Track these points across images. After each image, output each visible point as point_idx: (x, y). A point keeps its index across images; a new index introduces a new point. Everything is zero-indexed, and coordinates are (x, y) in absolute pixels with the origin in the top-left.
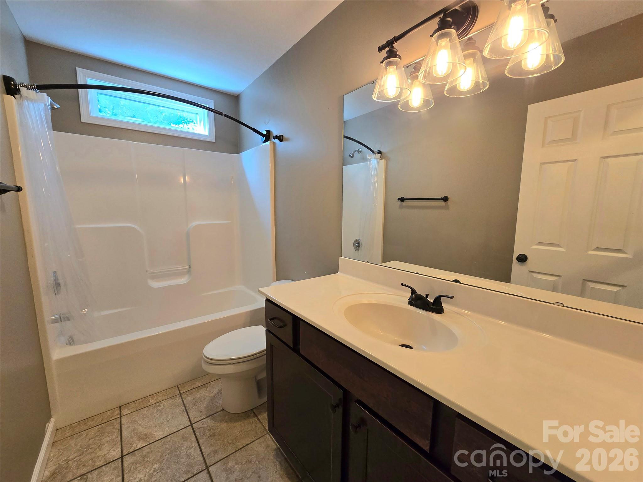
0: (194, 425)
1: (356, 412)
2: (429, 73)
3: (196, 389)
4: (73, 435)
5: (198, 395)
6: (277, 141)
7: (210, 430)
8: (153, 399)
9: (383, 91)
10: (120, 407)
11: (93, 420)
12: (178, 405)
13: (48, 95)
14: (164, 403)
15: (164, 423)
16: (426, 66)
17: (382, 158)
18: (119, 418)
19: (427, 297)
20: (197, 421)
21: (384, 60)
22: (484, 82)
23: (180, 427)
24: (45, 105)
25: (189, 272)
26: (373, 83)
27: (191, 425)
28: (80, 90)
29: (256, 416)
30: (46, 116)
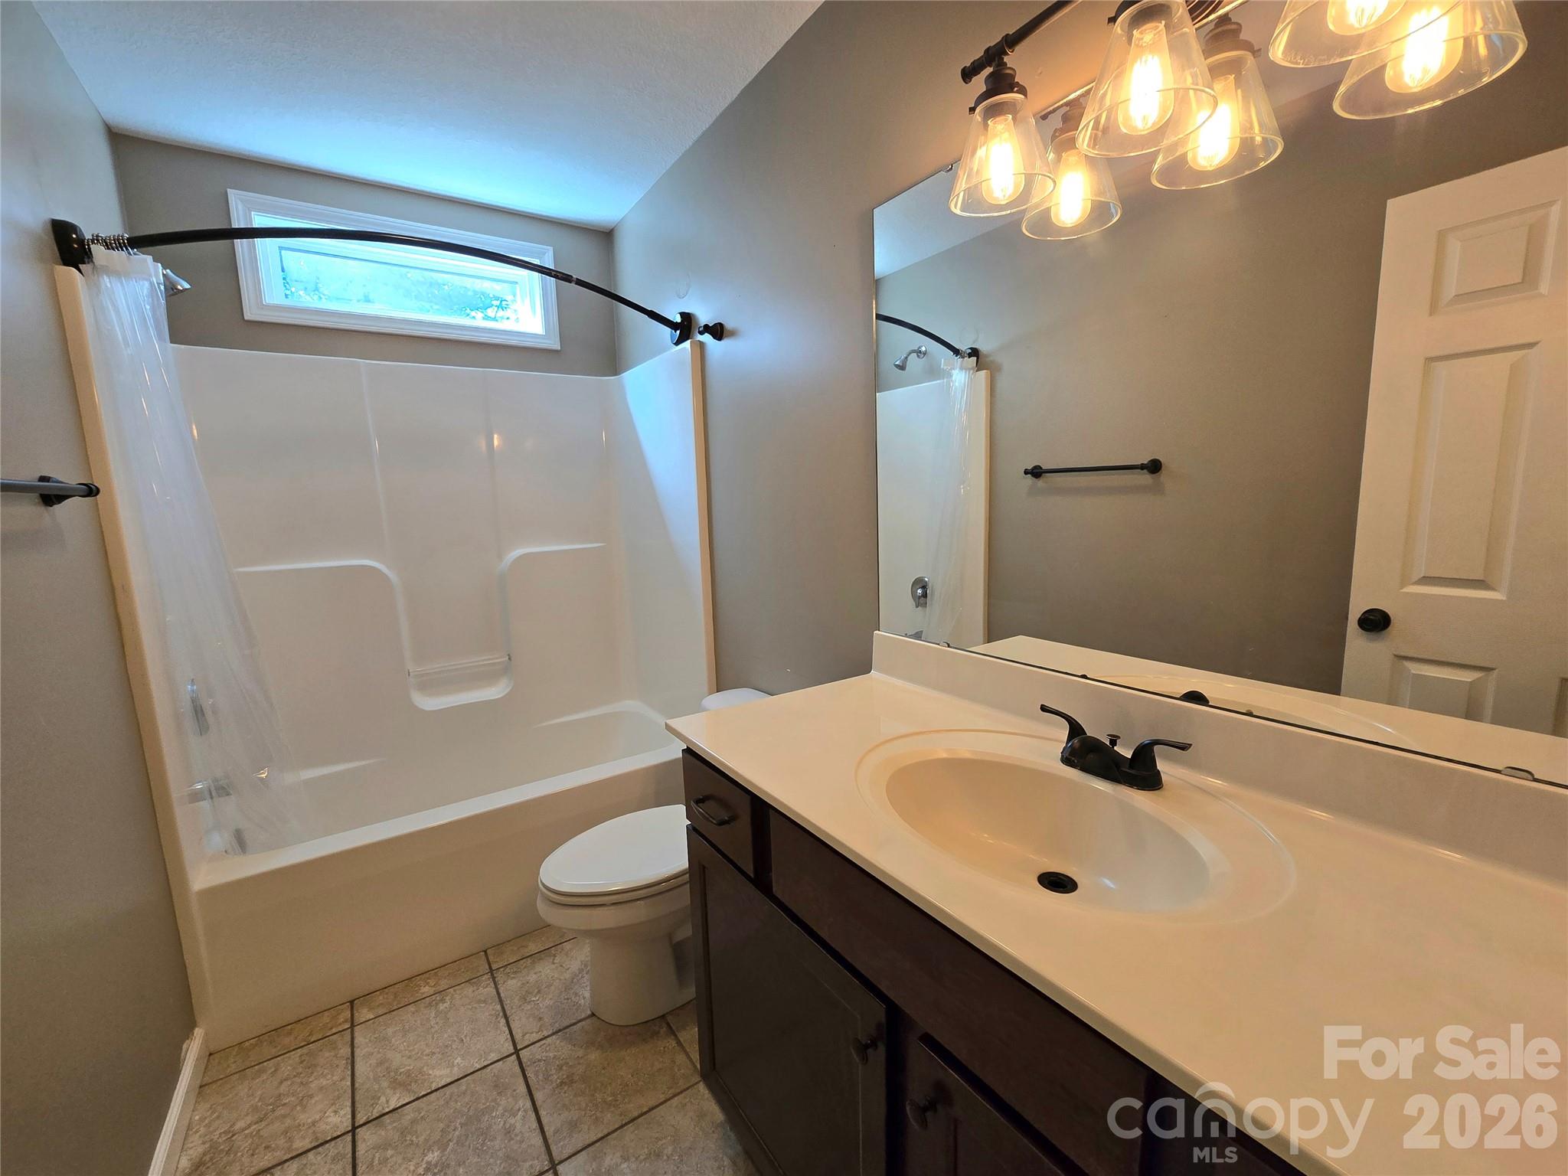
0: (522, 1053)
1: (922, 1068)
2: (1105, 130)
3: (529, 960)
4: (245, 1069)
5: (534, 976)
6: (707, 338)
7: (560, 1068)
8: (428, 983)
9: (977, 187)
10: (352, 1002)
11: (290, 1033)
12: (485, 1002)
13: (155, 260)
14: (453, 995)
15: (451, 1046)
16: (1097, 109)
17: (979, 366)
18: (350, 1030)
19: (1113, 743)
20: (530, 1043)
21: (978, 102)
22: (1267, 138)
23: (490, 1058)
24: (152, 284)
25: (506, 670)
26: (950, 168)
27: (517, 1052)
28: (237, 242)
29: (672, 1032)
30: (153, 309)
